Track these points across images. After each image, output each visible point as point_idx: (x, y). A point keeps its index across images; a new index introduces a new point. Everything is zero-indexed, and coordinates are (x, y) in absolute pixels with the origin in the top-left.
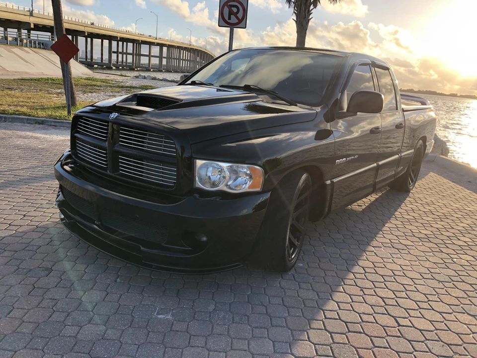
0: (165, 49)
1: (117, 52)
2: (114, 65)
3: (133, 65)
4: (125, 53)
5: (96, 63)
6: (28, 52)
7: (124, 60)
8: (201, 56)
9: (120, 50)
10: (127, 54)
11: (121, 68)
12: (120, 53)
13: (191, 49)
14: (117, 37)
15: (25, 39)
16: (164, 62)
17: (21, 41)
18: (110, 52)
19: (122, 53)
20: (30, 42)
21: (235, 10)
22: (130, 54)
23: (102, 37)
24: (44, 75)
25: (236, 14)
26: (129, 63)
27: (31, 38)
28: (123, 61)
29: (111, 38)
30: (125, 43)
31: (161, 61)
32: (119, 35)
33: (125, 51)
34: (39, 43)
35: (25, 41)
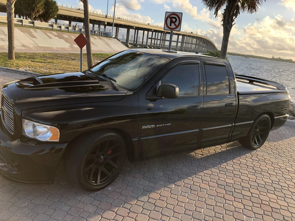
0: (181, 37)
1: (151, 38)
2: (149, 46)
3: (160, 46)
4: (156, 39)
5: (139, 45)
6: (96, 39)
7: (156, 43)
8: (203, 41)
9: (154, 37)
10: (158, 39)
11: (153, 47)
12: (153, 39)
13: (197, 37)
14: (152, 30)
15: (97, 31)
16: (179, 44)
17: (95, 32)
18: (148, 38)
19: (155, 39)
20: (99, 33)
21: (174, 20)
22: (159, 39)
23: (144, 29)
24: (101, 51)
25: (174, 23)
26: (158, 45)
27: (100, 30)
28: (154, 43)
29: (148, 30)
30: (157, 33)
31: (177, 44)
32: (153, 28)
33: (156, 38)
34: (104, 34)
35: (96, 32)
